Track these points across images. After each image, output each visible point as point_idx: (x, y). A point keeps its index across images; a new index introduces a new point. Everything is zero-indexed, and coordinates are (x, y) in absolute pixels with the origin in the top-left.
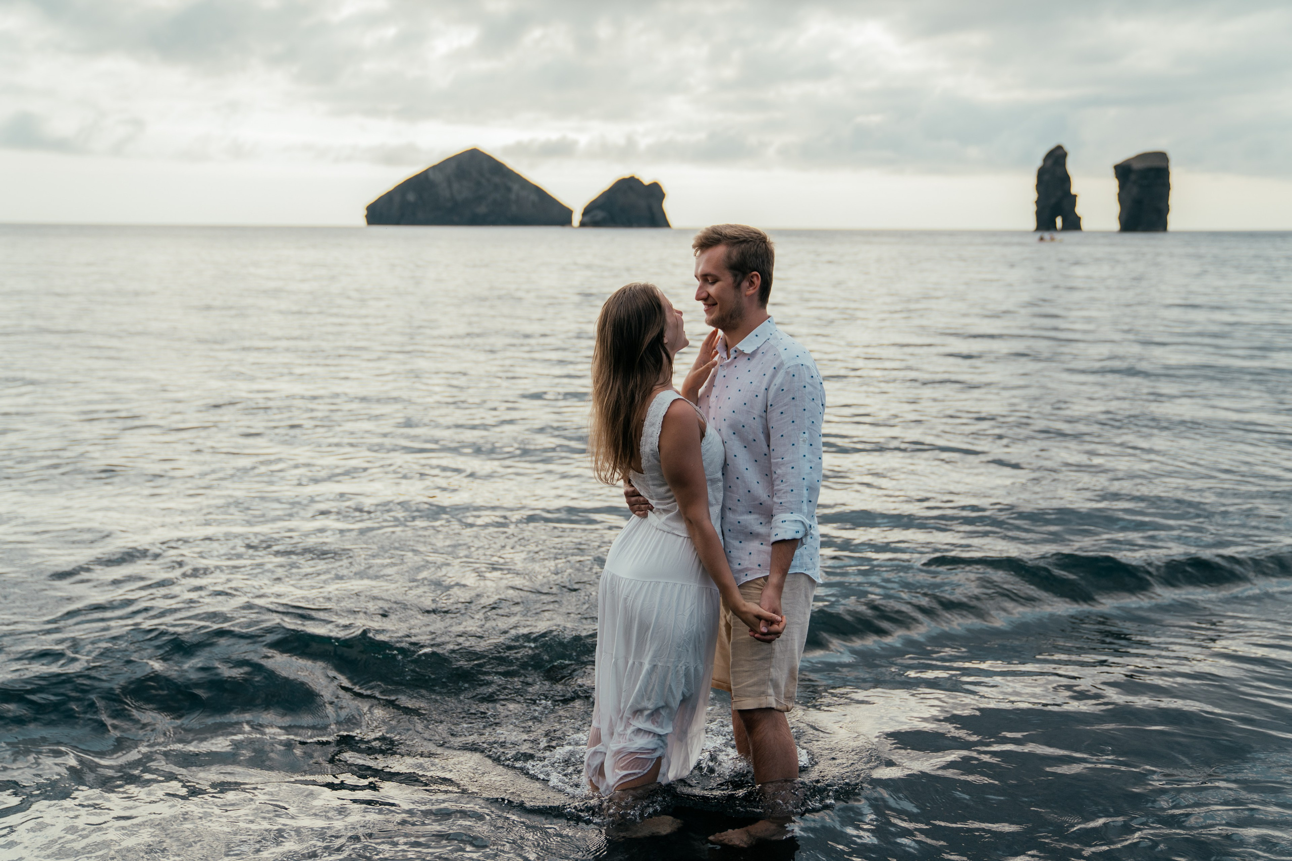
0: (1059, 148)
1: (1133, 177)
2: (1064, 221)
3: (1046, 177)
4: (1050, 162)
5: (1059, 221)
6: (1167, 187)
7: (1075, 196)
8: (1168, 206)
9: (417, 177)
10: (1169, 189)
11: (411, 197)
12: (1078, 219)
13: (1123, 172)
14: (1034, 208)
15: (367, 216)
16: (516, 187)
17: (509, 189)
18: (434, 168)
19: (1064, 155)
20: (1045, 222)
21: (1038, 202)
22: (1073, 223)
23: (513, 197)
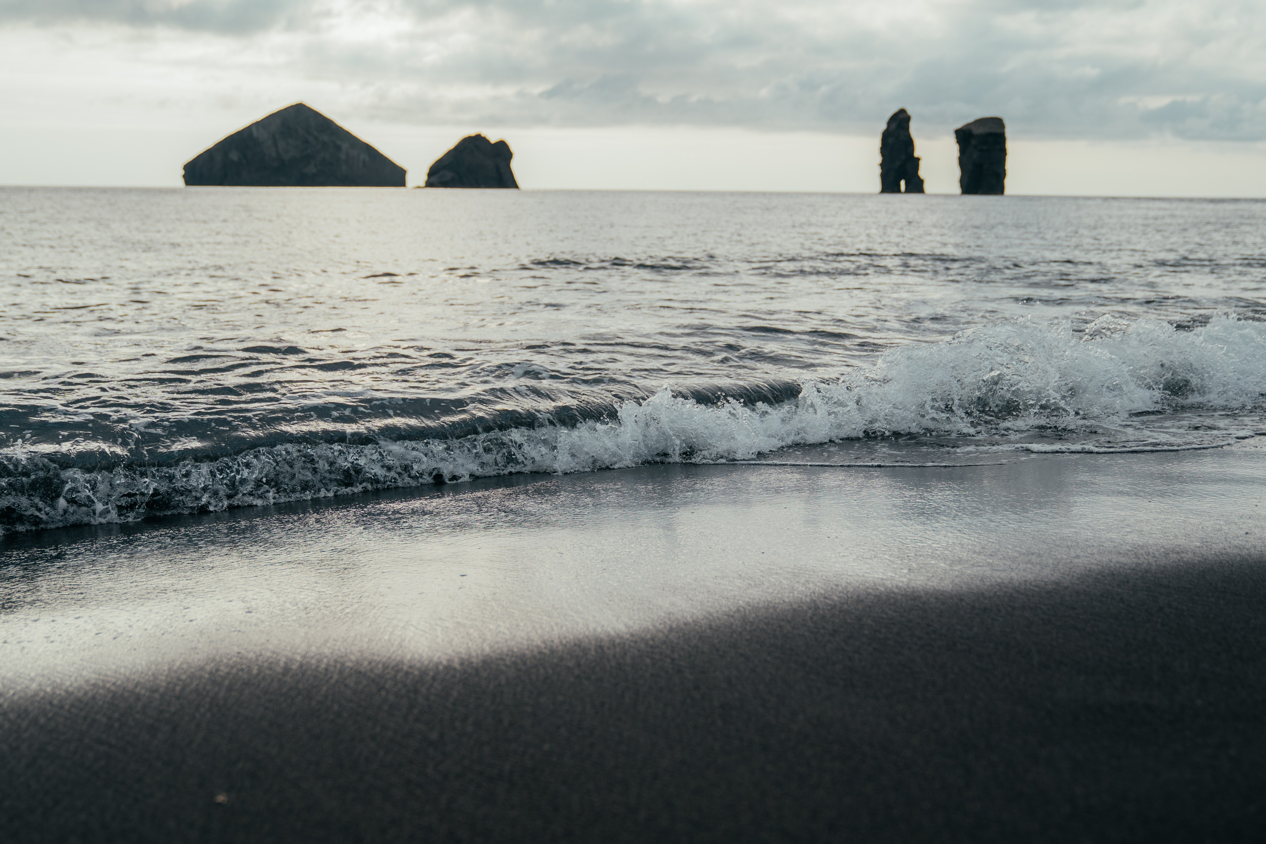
0: (902, 111)
1: (973, 142)
2: (906, 184)
3: (891, 140)
4: (894, 126)
5: (903, 183)
6: (1003, 152)
7: (918, 159)
8: (1005, 170)
9: (239, 134)
10: (1005, 154)
11: (234, 156)
12: (921, 182)
13: (964, 136)
14: (878, 171)
15: (184, 176)
16: (345, 146)
17: (338, 148)
18: (257, 124)
19: (908, 119)
20: (889, 185)
21: (882, 165)
22: (916, 186)
23: (343, 156)
